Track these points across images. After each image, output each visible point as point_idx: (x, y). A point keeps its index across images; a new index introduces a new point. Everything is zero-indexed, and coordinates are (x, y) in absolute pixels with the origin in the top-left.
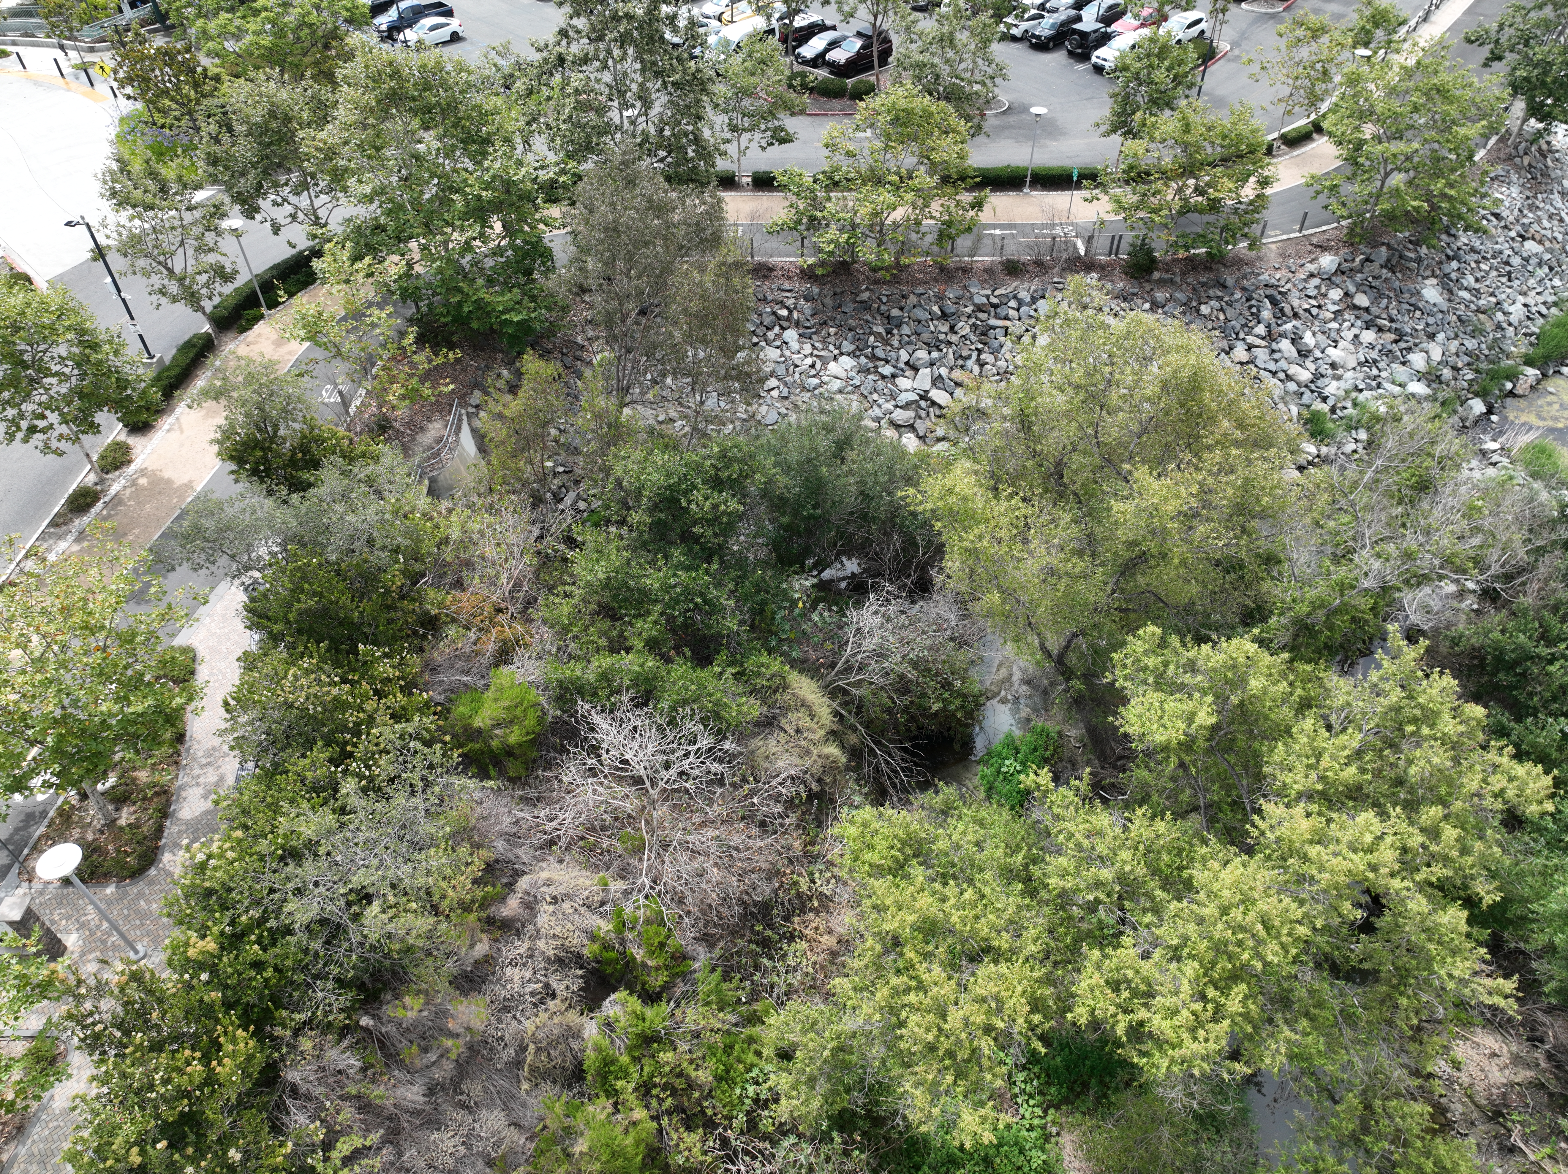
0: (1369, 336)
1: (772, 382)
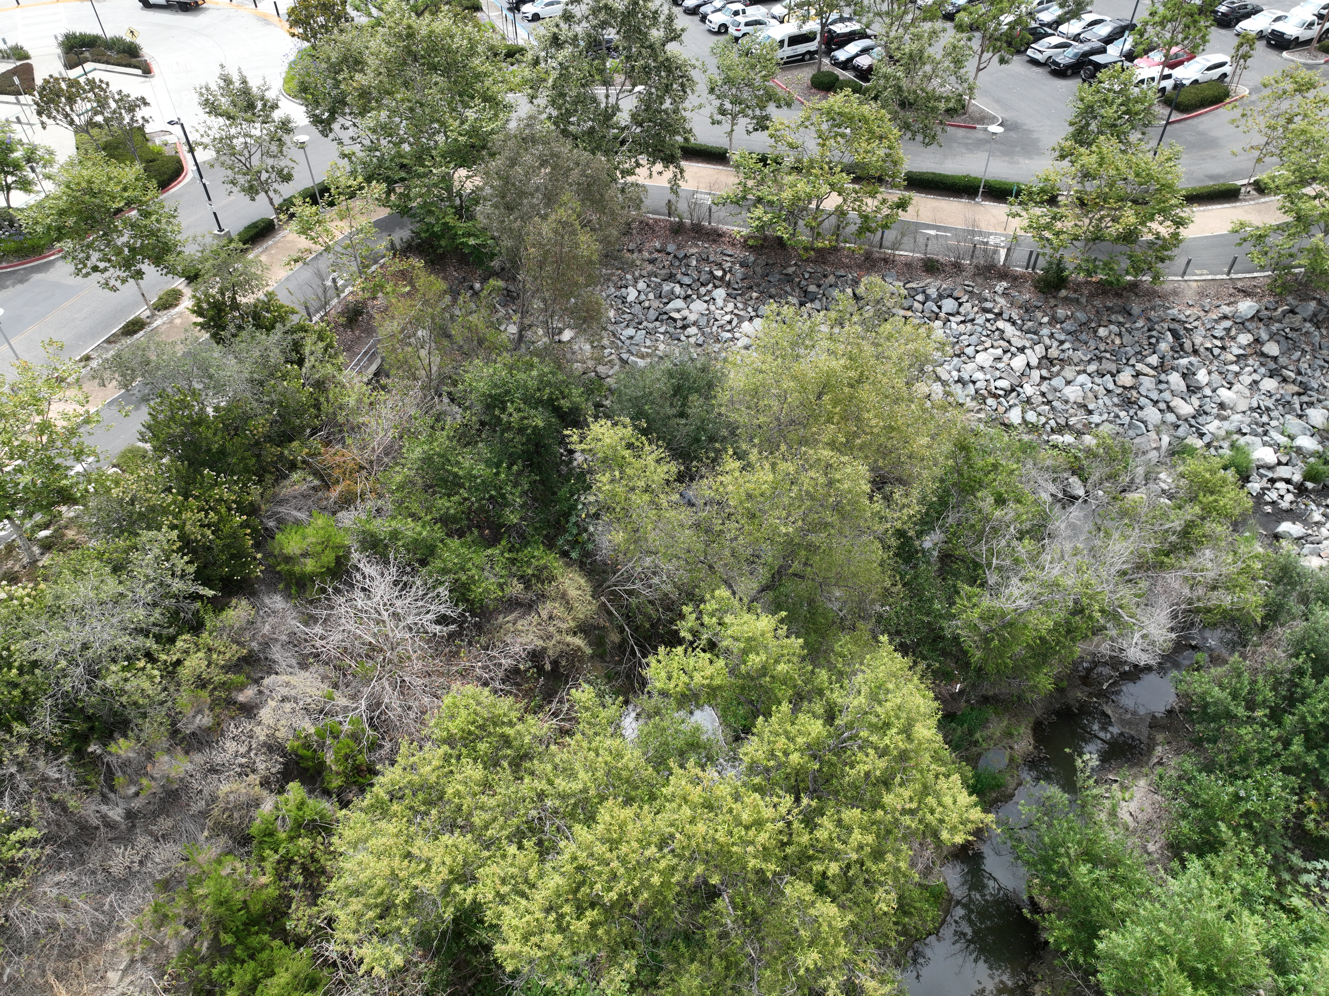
0: (1269, 384)
1: (693, 330)
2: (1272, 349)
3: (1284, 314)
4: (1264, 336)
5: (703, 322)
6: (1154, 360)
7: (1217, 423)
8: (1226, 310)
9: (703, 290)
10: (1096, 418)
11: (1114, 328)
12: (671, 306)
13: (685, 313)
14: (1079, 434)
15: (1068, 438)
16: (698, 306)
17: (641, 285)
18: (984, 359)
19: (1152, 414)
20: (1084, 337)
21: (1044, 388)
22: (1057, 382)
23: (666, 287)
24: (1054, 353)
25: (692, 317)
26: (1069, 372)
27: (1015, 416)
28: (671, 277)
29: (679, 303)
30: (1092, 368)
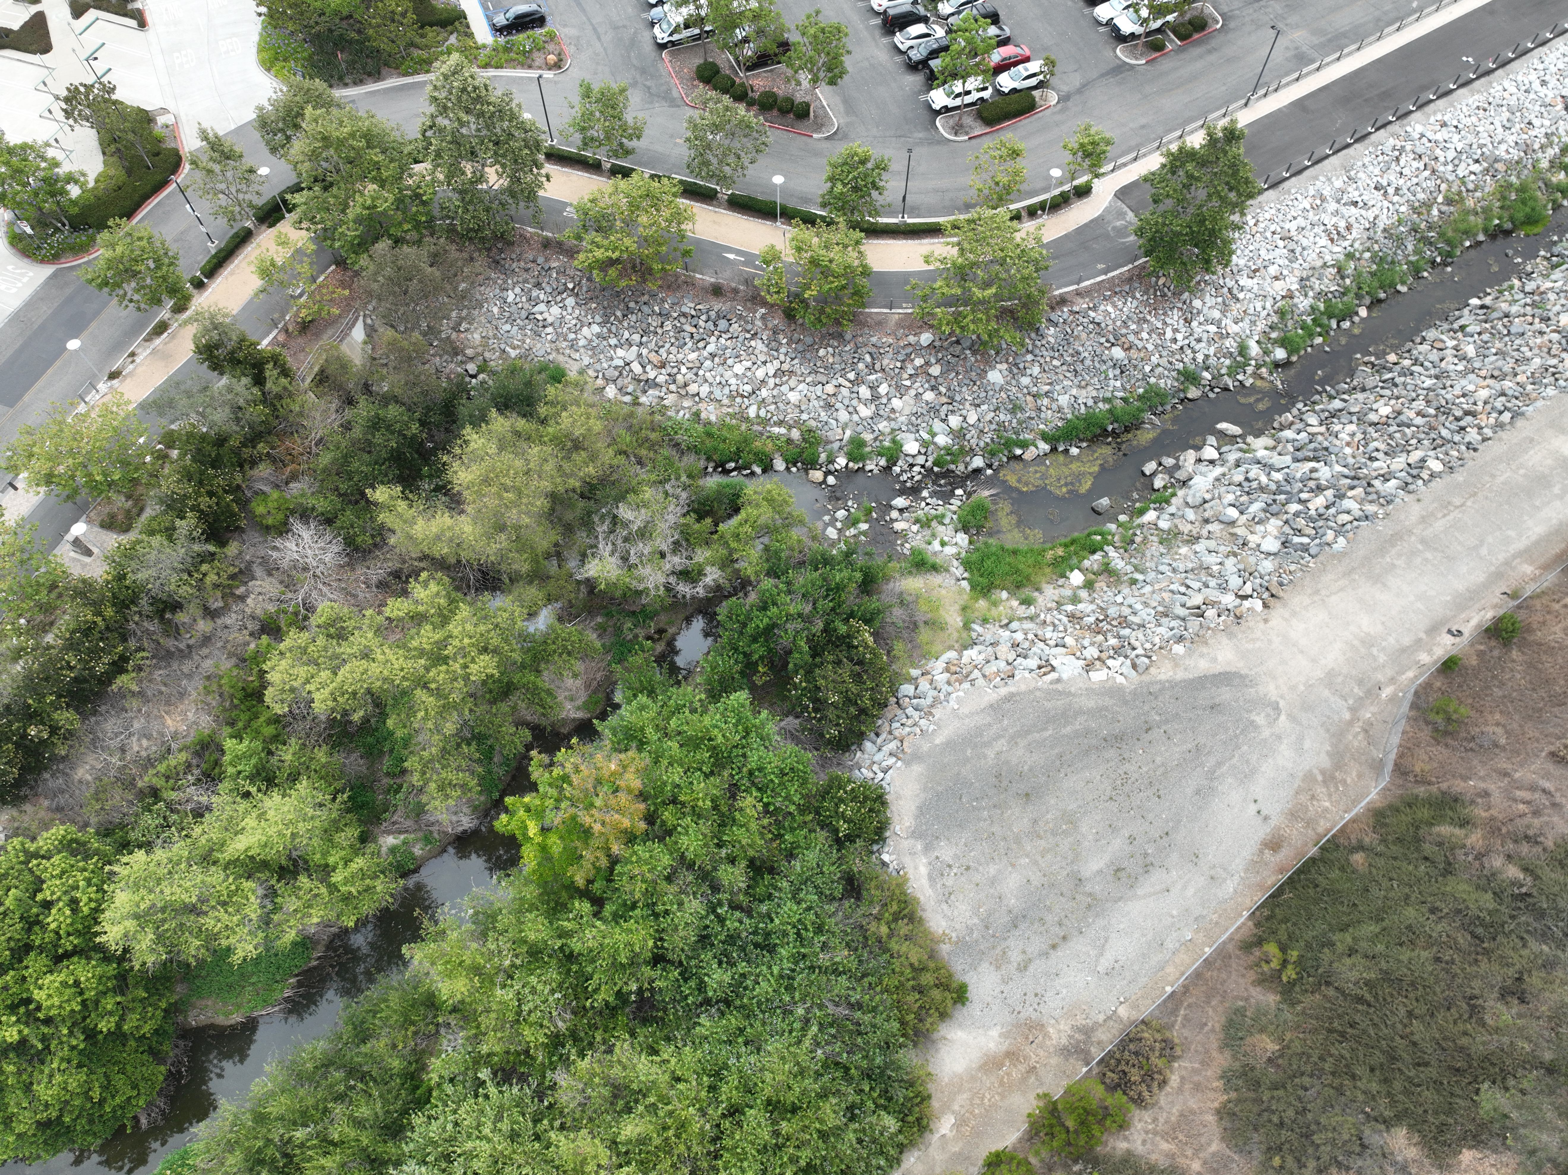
0: (929, 396)
1: (549, 330)
2: (935, 370)
3: (952, 343)
4: (933, 361)
5: (557, 325)
6: (851, 376)
7: (885, 423)
8: (912, 339)
9: (559, 298)
10: (804, 416)
11: (830, 350)
12: (536, 309)
13: (546, 315)
14: (790, 428)
15: (783, 431)
16: (555, 310)
17: (517, 290)
18: (739, 369)
19: (843, 416)
20: (808, 356)
21: (775, 392)
22: (785, 388)
23: (535, 293)
24: (785, 367)
25: (550, 320)
26: (793, 382)
27: (752, 412)
28: (538, 285)
29: (542, 307)
30: (808, 380)
